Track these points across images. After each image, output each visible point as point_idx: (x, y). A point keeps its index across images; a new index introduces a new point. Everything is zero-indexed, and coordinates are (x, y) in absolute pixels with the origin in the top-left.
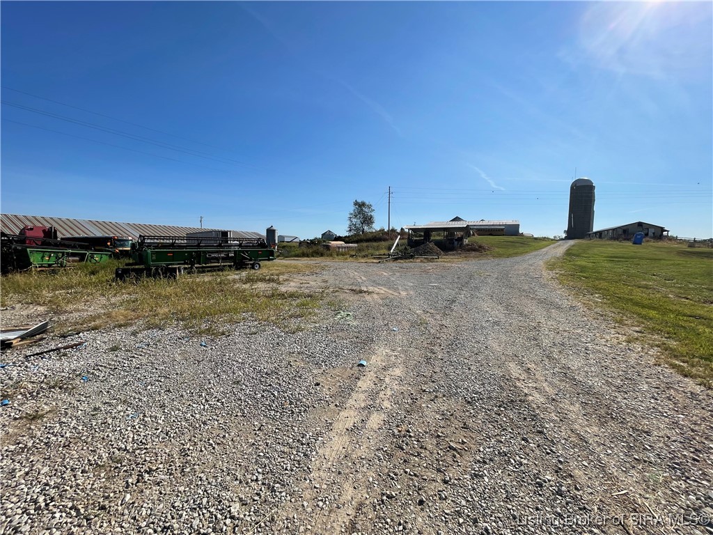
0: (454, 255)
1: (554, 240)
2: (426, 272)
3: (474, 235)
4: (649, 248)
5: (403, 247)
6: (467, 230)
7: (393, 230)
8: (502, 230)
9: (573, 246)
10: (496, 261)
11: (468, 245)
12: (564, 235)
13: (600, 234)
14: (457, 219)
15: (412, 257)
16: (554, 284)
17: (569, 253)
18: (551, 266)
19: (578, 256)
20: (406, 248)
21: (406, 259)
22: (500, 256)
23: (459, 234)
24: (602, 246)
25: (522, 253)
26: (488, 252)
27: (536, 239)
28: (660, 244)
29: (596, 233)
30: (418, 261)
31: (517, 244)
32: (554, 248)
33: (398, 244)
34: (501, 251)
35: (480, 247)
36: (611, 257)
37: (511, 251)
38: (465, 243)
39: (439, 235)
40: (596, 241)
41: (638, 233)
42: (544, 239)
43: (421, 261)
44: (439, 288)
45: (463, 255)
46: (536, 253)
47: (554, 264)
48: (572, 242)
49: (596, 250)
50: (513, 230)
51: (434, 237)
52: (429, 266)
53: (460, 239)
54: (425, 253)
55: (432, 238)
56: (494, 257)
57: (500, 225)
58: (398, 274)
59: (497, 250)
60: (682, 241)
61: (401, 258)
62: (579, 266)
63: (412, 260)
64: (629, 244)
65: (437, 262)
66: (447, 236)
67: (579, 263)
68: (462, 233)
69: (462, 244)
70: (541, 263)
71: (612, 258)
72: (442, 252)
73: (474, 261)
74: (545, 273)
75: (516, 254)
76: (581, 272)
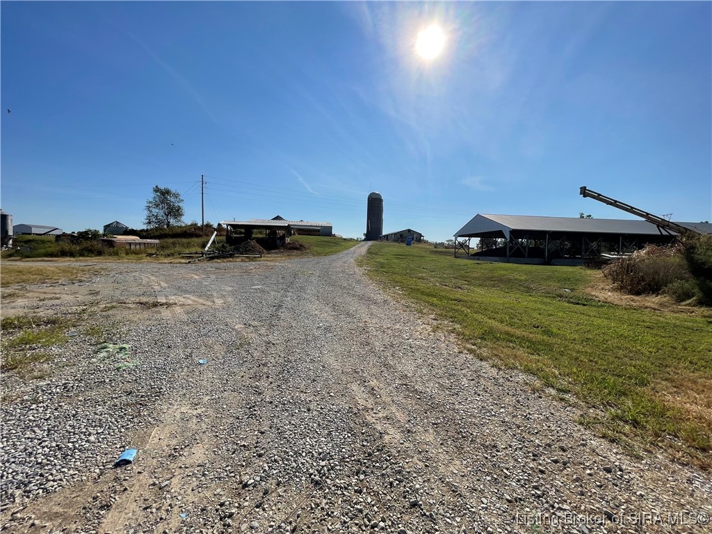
0: (276, 253)
1: (357, 241)
2: (247, 272)
3: (294, 234)
4: (415, 248)
5: (221, 245)
6: (288, 229)
7: (209, 226)
8: (319, 230)
9: (372, 246)
10: (316, 259)
11: (289, 244)
12: (363, 237)
13: (387, 237)
14: (278, 218)
15: (231, 256)
16: (365, 279)
17: (369, 252)
18: (360, 264)
19: (376, 254)
20: (223, 246)
21: (224, 258)
22: (319, 254)
23: (281, 233)
24: (389, 246)
25: (336, 252)
26: (308, 251)
27: (345, 239)
28: (420, 245)
29: (384, 236)
30: (238, 260)
31: (332, 244)
32: (359, 247)
33: (214, 242)
34: (319, 249)
35: (301, 246)
36: (397, 255)
37: (327, 250)
38: (287, 242)
39: (261, 233)
40: (385, 243)
41: (408, 237)
42: (351, 240)
43: (242, 261)
44: (263, 291)
45: (286, 254)
46: (346, 252)
47: (361, 262)
48: (370, 243)
49: (386, 250)
50: (326, 232)
51: (256, 234)
52: (251, 265)
53: (283, 238)
54: (246, 252)
55: (254, 236)
56: (314, 255)
57: (317, 226)
58: (213, 277)
59: (315, 248)
60: (431, 244)
61: (218, 257)
62: (379, 262)
63: (231, 259)
64: (404, 245)
65: (259, 261)
66: (269, 234)
67: (378, 260)
68: (283, 232)
69: (284, 242)
70: (352, 260)
71: (399, 256)
72: (265, 251)
73: (296, 260)
74: (357, 270)
75: (332, 253)
76: (381, 267)
